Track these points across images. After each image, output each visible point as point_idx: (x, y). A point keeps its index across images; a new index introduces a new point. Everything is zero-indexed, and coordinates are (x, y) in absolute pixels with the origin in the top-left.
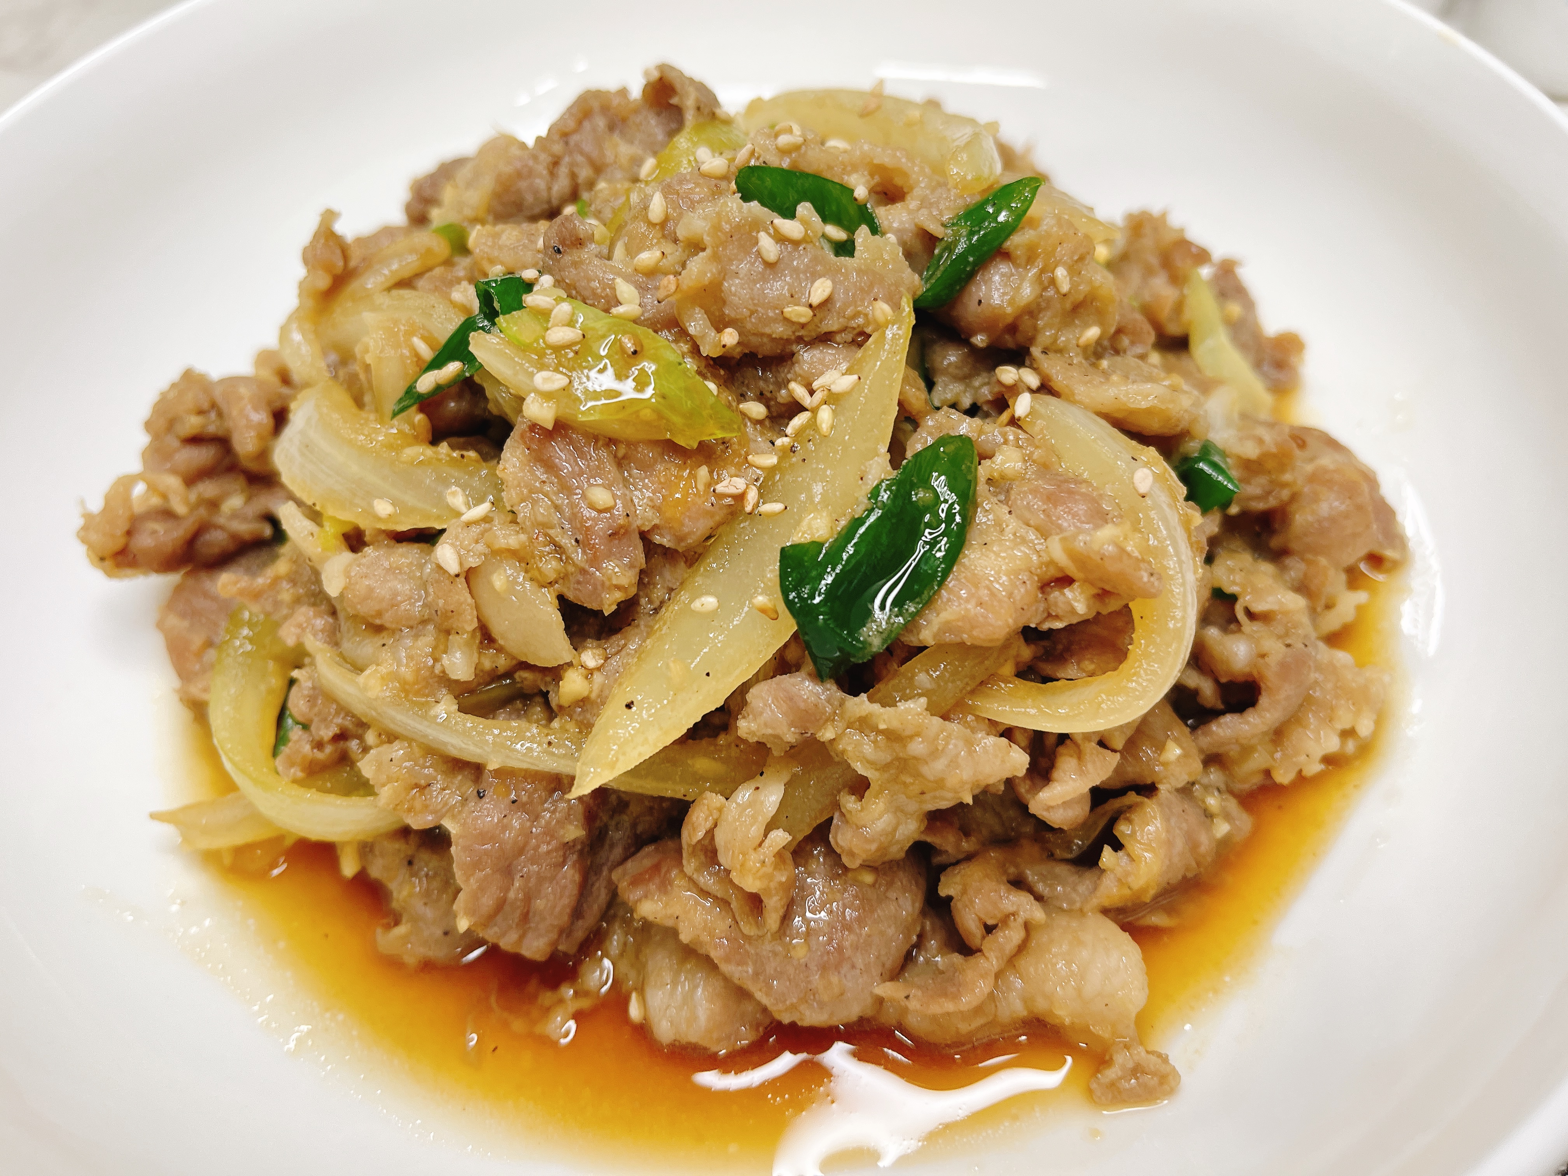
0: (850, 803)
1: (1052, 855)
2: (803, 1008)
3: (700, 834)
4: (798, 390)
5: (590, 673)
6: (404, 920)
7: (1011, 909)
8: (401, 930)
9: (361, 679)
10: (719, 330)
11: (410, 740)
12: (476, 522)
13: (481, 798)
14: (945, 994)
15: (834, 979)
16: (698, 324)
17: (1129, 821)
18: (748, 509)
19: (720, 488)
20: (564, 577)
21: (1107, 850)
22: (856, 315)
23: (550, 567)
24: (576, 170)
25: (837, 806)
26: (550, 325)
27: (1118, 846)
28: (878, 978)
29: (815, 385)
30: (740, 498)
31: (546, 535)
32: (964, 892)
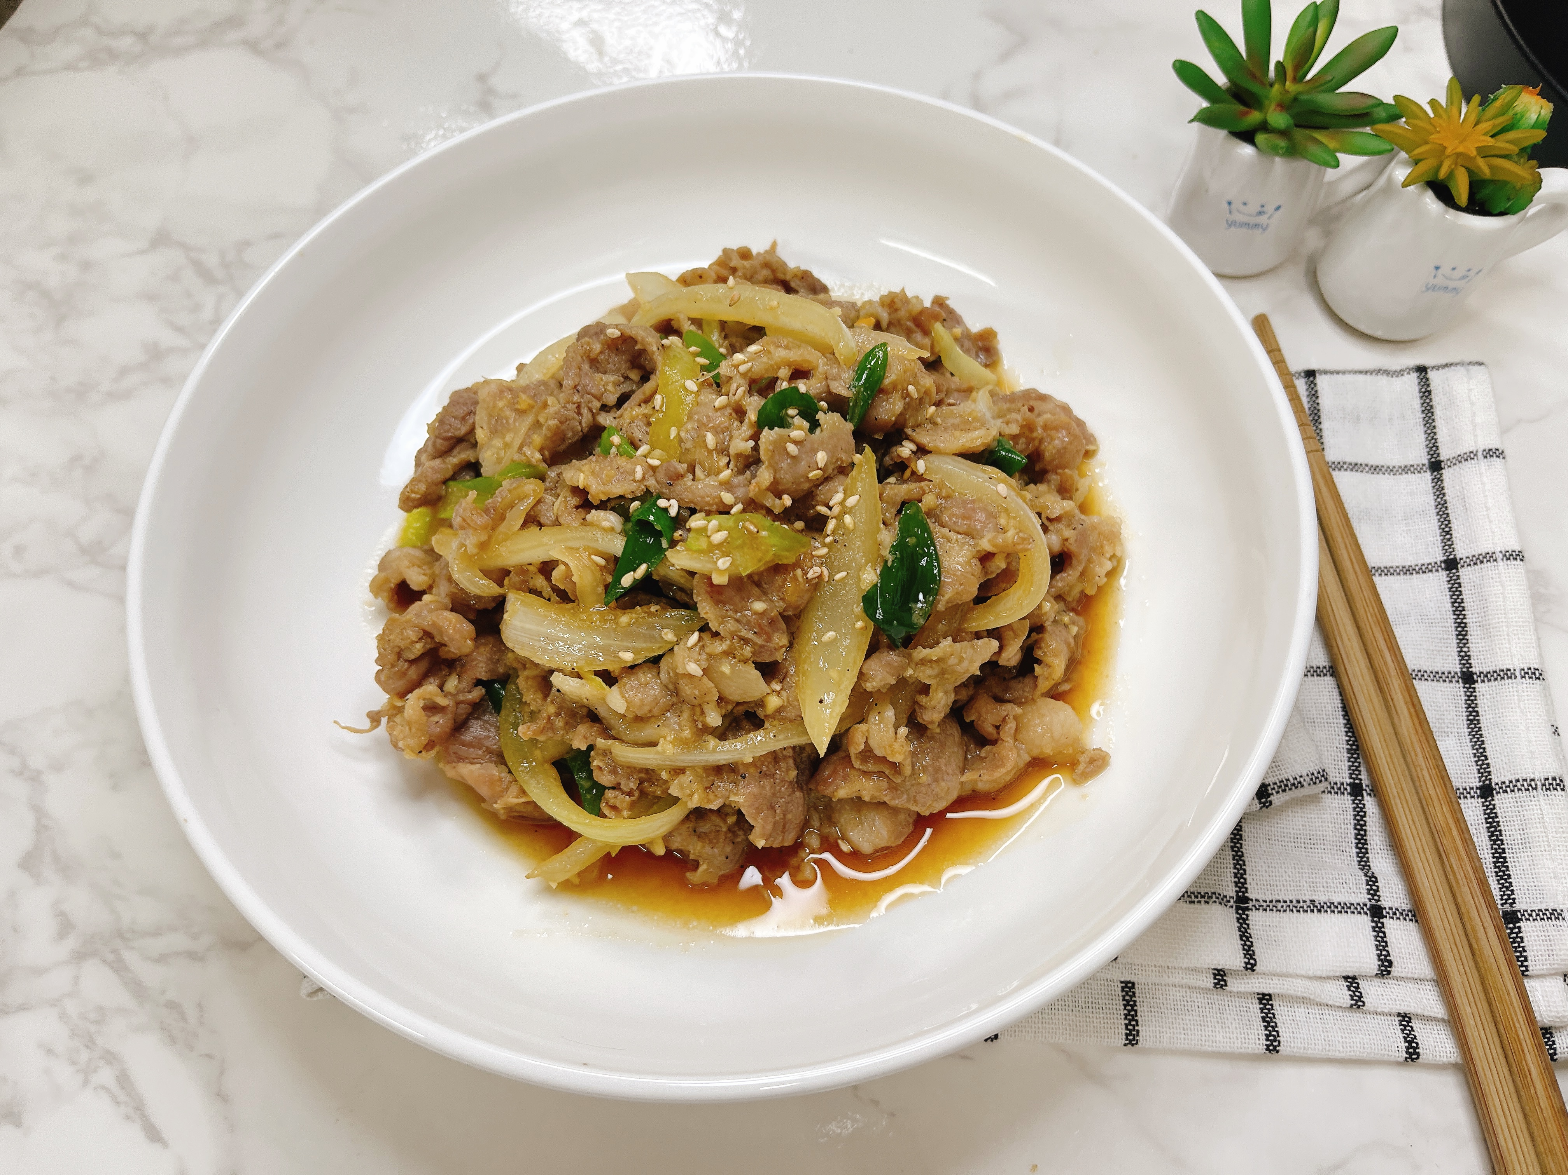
0: (922, 699)
1: (1004, 679)
2: (935, 804)
3: (862, 747)
4: (822, 509)
5: (779, 693)
6: (701, 862)
7: (1005, 714)
8: (703, 868)
9: (659, 748)
10: (780, 498)
11: (692, 768)
12: (695, 645)
13: (744, 778)
14: (998, 767)
15: (943, 784)
16: (770, 501)
17: (1040, 648)
18: (826, 579)
19: (810, 575)
20: (754, 654)
21: (1036, 666)
22: (837, 460)
23: (748, 651)
24: (590, 405)
25: (916, 703)
26: (709, 534)
27: (1039, 662)
28: (960, 775)
29: (831, 504)
30: (820, 576)
31: (738, 636)
32: (980, 715)
